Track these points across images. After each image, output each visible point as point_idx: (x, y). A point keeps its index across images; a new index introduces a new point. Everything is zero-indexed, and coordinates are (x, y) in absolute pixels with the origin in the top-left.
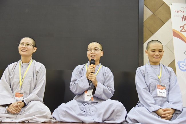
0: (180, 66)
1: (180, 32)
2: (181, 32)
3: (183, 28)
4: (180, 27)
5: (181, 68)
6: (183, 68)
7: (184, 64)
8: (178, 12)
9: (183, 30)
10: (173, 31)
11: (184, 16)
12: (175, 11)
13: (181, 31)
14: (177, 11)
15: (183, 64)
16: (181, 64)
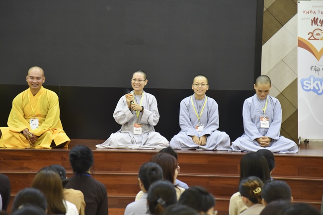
0: (303, 86)
1: (307, 40)
2: (309, 41)
3: (312, 35)
4: (309, 34)
5: (304, 87)
6: (307, 87)
7: (309, 82)
8: (308, 13)
9: (312, 38)
10: (299, 41)
11: (314, 18)
12: (304, 12)
13: (309, 39)
14: (306, 12)
15: (307, 83)
16: (305, 83)
